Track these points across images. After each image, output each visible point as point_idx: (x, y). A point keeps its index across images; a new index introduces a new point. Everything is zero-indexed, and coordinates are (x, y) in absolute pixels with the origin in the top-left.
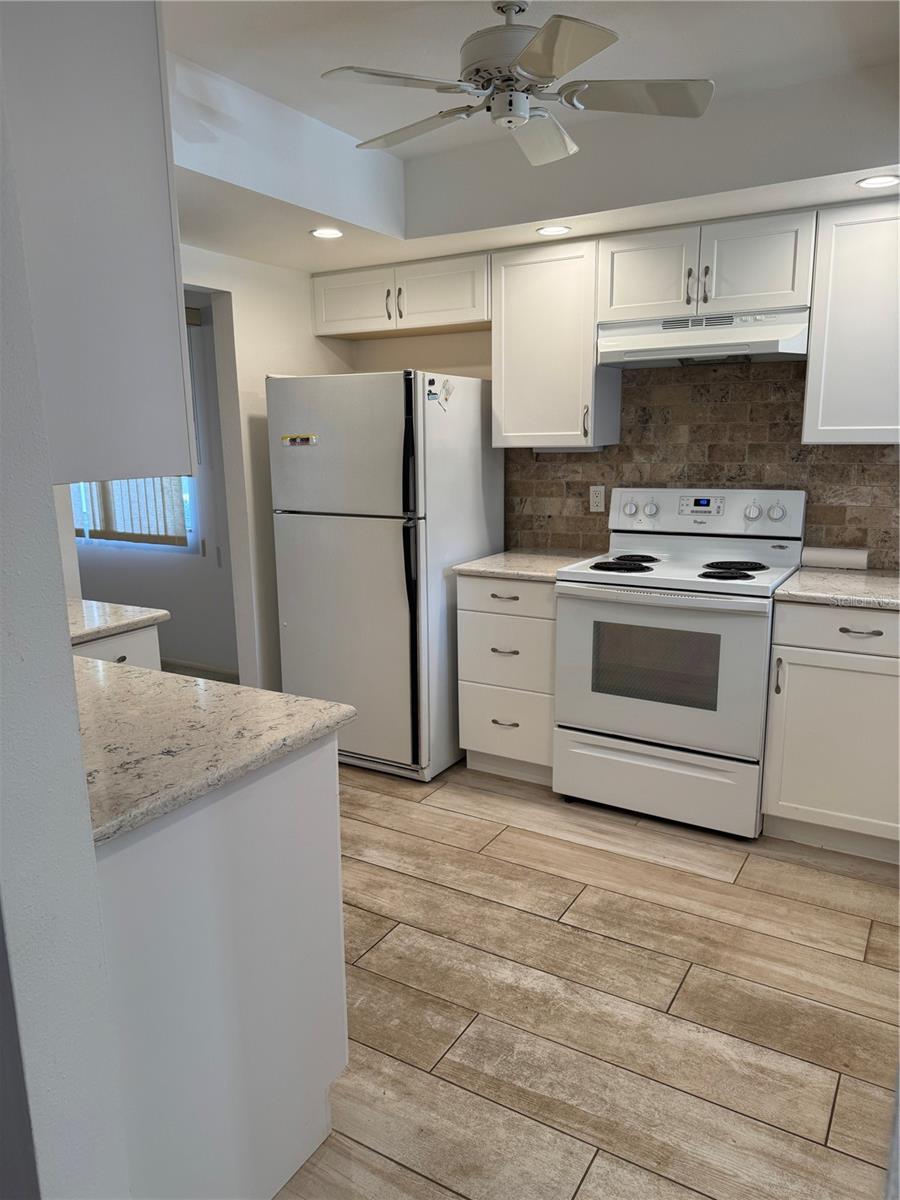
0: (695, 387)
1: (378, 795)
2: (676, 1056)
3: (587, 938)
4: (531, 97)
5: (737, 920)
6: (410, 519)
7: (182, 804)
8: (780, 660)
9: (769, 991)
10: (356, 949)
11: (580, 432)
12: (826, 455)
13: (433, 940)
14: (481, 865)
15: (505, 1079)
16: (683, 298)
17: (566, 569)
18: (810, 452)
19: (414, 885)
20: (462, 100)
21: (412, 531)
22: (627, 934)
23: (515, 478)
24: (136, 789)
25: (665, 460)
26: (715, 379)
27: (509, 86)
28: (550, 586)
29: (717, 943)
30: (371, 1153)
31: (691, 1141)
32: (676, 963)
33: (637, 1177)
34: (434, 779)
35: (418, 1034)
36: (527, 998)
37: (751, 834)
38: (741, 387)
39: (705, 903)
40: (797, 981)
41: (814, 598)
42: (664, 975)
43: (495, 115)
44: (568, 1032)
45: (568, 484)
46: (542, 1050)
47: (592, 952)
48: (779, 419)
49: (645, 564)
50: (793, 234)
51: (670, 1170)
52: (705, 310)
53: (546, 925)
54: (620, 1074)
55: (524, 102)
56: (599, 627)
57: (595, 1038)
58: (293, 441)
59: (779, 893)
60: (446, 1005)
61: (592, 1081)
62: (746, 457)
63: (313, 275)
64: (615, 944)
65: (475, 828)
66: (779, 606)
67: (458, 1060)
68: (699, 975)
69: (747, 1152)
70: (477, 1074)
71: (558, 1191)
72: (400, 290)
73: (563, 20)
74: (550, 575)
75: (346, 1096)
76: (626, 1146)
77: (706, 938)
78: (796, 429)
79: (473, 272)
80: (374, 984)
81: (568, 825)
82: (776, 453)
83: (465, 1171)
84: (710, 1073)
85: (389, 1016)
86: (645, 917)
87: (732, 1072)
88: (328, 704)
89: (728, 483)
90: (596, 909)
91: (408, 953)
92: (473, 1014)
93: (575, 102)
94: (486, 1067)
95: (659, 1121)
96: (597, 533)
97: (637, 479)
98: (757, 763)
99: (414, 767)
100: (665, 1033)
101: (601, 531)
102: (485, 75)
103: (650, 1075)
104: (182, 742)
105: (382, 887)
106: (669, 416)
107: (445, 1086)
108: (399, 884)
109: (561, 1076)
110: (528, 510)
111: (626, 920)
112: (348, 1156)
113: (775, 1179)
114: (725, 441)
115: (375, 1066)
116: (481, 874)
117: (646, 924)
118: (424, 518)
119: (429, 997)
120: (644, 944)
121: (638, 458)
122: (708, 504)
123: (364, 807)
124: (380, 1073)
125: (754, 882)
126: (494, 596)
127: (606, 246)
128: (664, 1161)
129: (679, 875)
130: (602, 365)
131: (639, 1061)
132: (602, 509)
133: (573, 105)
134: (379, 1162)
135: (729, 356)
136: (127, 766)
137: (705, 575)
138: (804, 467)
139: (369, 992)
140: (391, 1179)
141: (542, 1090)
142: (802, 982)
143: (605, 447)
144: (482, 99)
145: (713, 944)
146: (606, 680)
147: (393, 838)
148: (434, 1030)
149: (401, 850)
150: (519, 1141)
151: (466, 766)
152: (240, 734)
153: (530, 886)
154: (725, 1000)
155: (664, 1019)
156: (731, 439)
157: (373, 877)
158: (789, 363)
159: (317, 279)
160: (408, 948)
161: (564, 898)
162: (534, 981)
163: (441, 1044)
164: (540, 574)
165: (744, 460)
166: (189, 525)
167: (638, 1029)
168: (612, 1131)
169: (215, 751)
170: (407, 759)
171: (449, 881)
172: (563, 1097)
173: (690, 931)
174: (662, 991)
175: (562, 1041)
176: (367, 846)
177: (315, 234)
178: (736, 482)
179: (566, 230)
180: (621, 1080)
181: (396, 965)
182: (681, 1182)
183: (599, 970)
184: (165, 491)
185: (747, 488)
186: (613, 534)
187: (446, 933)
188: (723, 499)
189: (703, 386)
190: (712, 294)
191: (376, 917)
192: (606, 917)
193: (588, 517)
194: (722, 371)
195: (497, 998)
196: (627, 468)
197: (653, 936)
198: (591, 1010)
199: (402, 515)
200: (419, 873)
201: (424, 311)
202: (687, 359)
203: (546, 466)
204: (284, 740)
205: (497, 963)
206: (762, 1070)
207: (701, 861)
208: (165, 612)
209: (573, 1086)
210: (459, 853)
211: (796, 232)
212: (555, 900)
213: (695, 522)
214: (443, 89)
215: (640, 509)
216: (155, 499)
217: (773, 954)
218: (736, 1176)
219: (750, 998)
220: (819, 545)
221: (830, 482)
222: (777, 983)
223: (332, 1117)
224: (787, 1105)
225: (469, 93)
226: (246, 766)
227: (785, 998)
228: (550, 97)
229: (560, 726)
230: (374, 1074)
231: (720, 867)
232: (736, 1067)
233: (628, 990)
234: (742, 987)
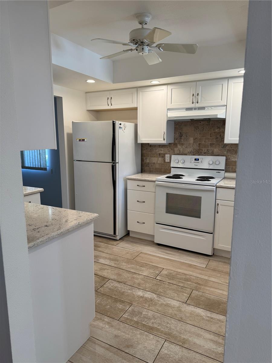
0: (195, 127)
1: (104, 244)
2: (188, 315)
3: (164, 283)
4: (148, 47)
5: (206, 278)
6: (114, 163)
7: (51, 240)
8: (218, 204)
9: (214, 297)
10: (97, 287)
11: (162, 139)
12: (231, 146)
13: (119, 284)
14: (133, 263)
15: (140, 322)
16: (191, 102)
17: (158, 178)
18: (227, 146)
19: (114, 269)
20: (129, 47)
21: (114, 166)
22: (175, 282)
23: (144, 152)
24: (38, 235)
25: (186, 147)
26: (200, 125)
27: (142, 44)
28: (154, 183)
29: (200, 284)
30: (101, 342)
31: (192, 337)
32: (189, 290)
33: (176, 347)
34: (120, 239)
35: (115, 310)
36: (146, 300)
37: (210, 254)
38: (208, 127)
39: (197, 273)
40: (223, 294)
41: (227, 186)
42: (185, 293)
43: (139, 52)
44: (158, 309)
45: (159, 154)
46: (150, 314)
47: (165, 287)
48: (218, 136)
49: (181, 177)
50: (222, 85)
51: (185, 345)
52: (197, 105)
53: (152, 280)
54: (172, 320)
55: (146, 48)
56: (168, 194)
57: (165, 310)
58: (80, 140)
59: (218, 270)
60: (122, 302)
61: (164, 322)
62: (209, 147)
63: (86, 93)
64: (171, 285)
65: (132, 253)
66: (218, 189)
67: (126, 317)
68: (195, 293)
69: (207, 340)
70: (132, 320)
71: (154, 351)
72: (111, 98)
73: (156, 29)
74: (154, 179)
75: (94, 327)
76: (174, 339)
77: (197, 283)
78: (223, 139)
79: (132, 93)
80: (102, 296)
81: (159, 252)
82: (217, 146)
83: (128, 346)
84: (197, 319)
85: (107, 305)
86: (180, 277)
87: (203, 319)
88: (91, 214)
89: (204, 154)
90: (166, 275)
91: (112, 288)
92: (131, 304)
93: (161, 49)
94: (134, 318)
95: (183, 332)
96: (167, 168)
97: (178, 152)
98: (212, 233)
99: (114, 235)
100: (185, 309)
101: (169, 167)
102: (136, 41)
103: (181, 320)
104: (50, 223)
105: (105, 270)
106: (188, 135)
107: (122, 324)
108: (110, 269)
109: (155, 320)
110: (148, 161)
111: (175, 278)
112: (95, 343)
113: (215, 347)
114: (203, 142)
115: (103, 319)
116: (133, 266)
117: (180, 279)
118: (118, 163)
119: (118, 300)
120: (180, 285)
121: (179, 147)
122: (198, 160)
123: (99, 247)
124: (104, 321)
125: (211, 267)
126: (138, 185)
127: (170, 87)
128: (184, 343)
129: (190, 266)
130: (169, 120)
131: (178, 316)
132: (169, 161)
133: (160, 50)
134: (103, 345)
135: (204, 119)
136: (35, 229)
137: (197, 180)
138: (225, 150)
139: (101, 299)
140: (107, 349)
141: (150, 325)
142: (223, 295)
143: (170, 143)
144: (135, 47)
145: (199, 284)
146: (170, 210)
147: (108, 256)
148: (119, 309)
149: (110, 259)
150: (143, 338)
151: (129, 235)
152: (66, 221)
153: (147, 269)
154: (202, 300)
155: (185, 305)
156: (205, 142)
157: (102, 267)
158: (221, 120)
159: (87, 94)
160: (112, 286)
161: (157, 272)
162: (148, 295)
163: (121, 312)
164: (151, 179)
165: (208, 147)
166: (48, 165)
167: (178, 307)
168: (170, 335)
169: (60, 226)
170: (112, 233)
171: (124, 267)
172: (156, 326)
173: (193, 281)
174: (184, 297)
175: (156, 311)
176: (100, 258)
177: (87, 81)
178: (206, 154)
179: (159, 82)
180: (172, 321)
181: (109, 291)
182: (189, 348)
183: (167, 292)
184: (41, 154)
185: (209, 156)
186: (172, 168)
187: (123, 282)
188: (202, 159)
189: (197, 127)
190: (199, 101)
191: (103, 278)
192: (169, 277)
193: (165, 163)
194: (202, 123)
195: (138, 300)
196: (176, 150)
197: (182, 282)
198: (164, 303)
199: (111, 162)
200: (115, 266)
201: (118, 104)
202: (193, 119)
203: (153, 149)
204: (79, 223)
205: (138, 290)
206: (212, 318)
207: (196, 262)
208: (42, 189)
209: (159, 323)
210: (127, 260)
211: (222, 84)
212: (155, 273)
213: (195, 165)
214: (124, 44)
215: (180, 161)
216: (38, 157)
217: (216, 287)
218: (204, 346)
219: (209, 299)
220: (229, 172)
221: (233, 154)
222: (217, 295)
223: (90, 333)
224: (218, 327)
225: (131, 46)
226: (68, 230)
227: (219, 299)
228: (154, 47)
229: (157, 223)
230: (102, 321)
231: (202, 263)
232: (204, 317)
233: (175, 297)
234: (207, 296)
